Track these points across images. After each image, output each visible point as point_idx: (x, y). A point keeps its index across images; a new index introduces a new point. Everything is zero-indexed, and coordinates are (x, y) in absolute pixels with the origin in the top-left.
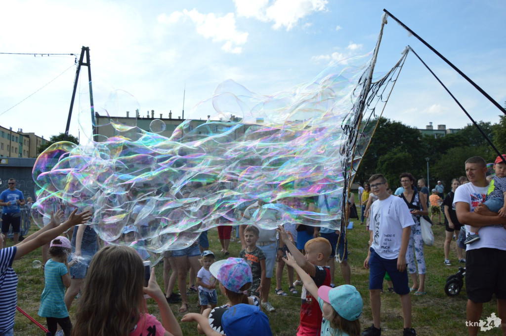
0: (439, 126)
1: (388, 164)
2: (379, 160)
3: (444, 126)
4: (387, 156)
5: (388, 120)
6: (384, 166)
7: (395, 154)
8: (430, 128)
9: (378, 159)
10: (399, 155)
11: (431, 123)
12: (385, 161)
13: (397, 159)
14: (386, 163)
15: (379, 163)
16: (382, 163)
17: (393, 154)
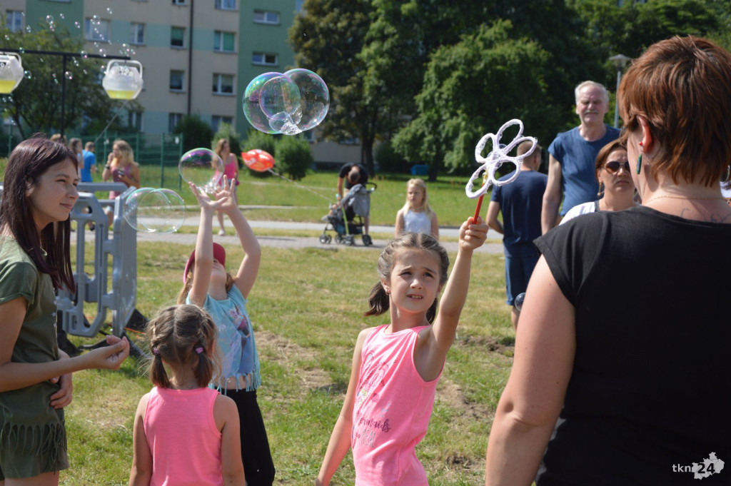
1: (460, 78)
2: (433, 64)
4: (459, 51)
6: (449, 84)
7: (489, 44)
9: (429, 60)
10: (507, 49)
12: (453, 67)
13: (494, 61)
14: (456, 74)
15: (431, 74)
16: (443, 74)
17: (481, 44)
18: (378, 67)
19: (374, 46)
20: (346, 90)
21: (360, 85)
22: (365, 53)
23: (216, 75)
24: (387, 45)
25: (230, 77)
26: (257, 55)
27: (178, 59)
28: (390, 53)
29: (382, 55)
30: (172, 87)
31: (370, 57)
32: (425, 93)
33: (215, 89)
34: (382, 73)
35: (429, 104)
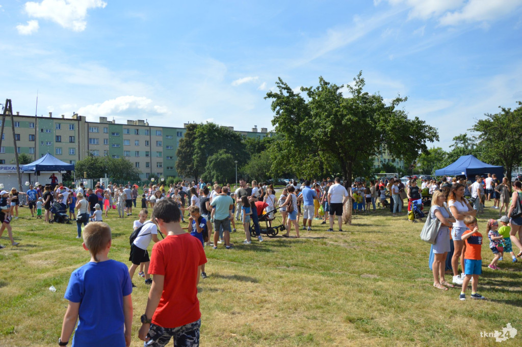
0: (263, 129)
1: (214, 163)
3: (266, 129)
4: (214, 157)
5: (217, 126)
6: (212, 164)
7: (221, 155)
8: (255, 131)
9: (207, 159)
10: (224, 156)
11: (256, 126)
12: (213, 160)
13: (221, 159)
14: (213, 162)
15: (208, 162)
16: (210, 162)
17: (219, 155)
18: (197, 160)
19: (196, 155)
20: (190, 166)
21: (193, 164)
22: (194, 157)
23: (157, 163)
24: (199, 155)
25: (161, 163)
26: (168, 157)
27: (148, 159)
28: (199, 157)
29: (198, 157)
30: (147, 166)
31: (195, 158)
32: (207, 166)
33: (157, 166)
34: (198, 162)
35: (208, 169)
